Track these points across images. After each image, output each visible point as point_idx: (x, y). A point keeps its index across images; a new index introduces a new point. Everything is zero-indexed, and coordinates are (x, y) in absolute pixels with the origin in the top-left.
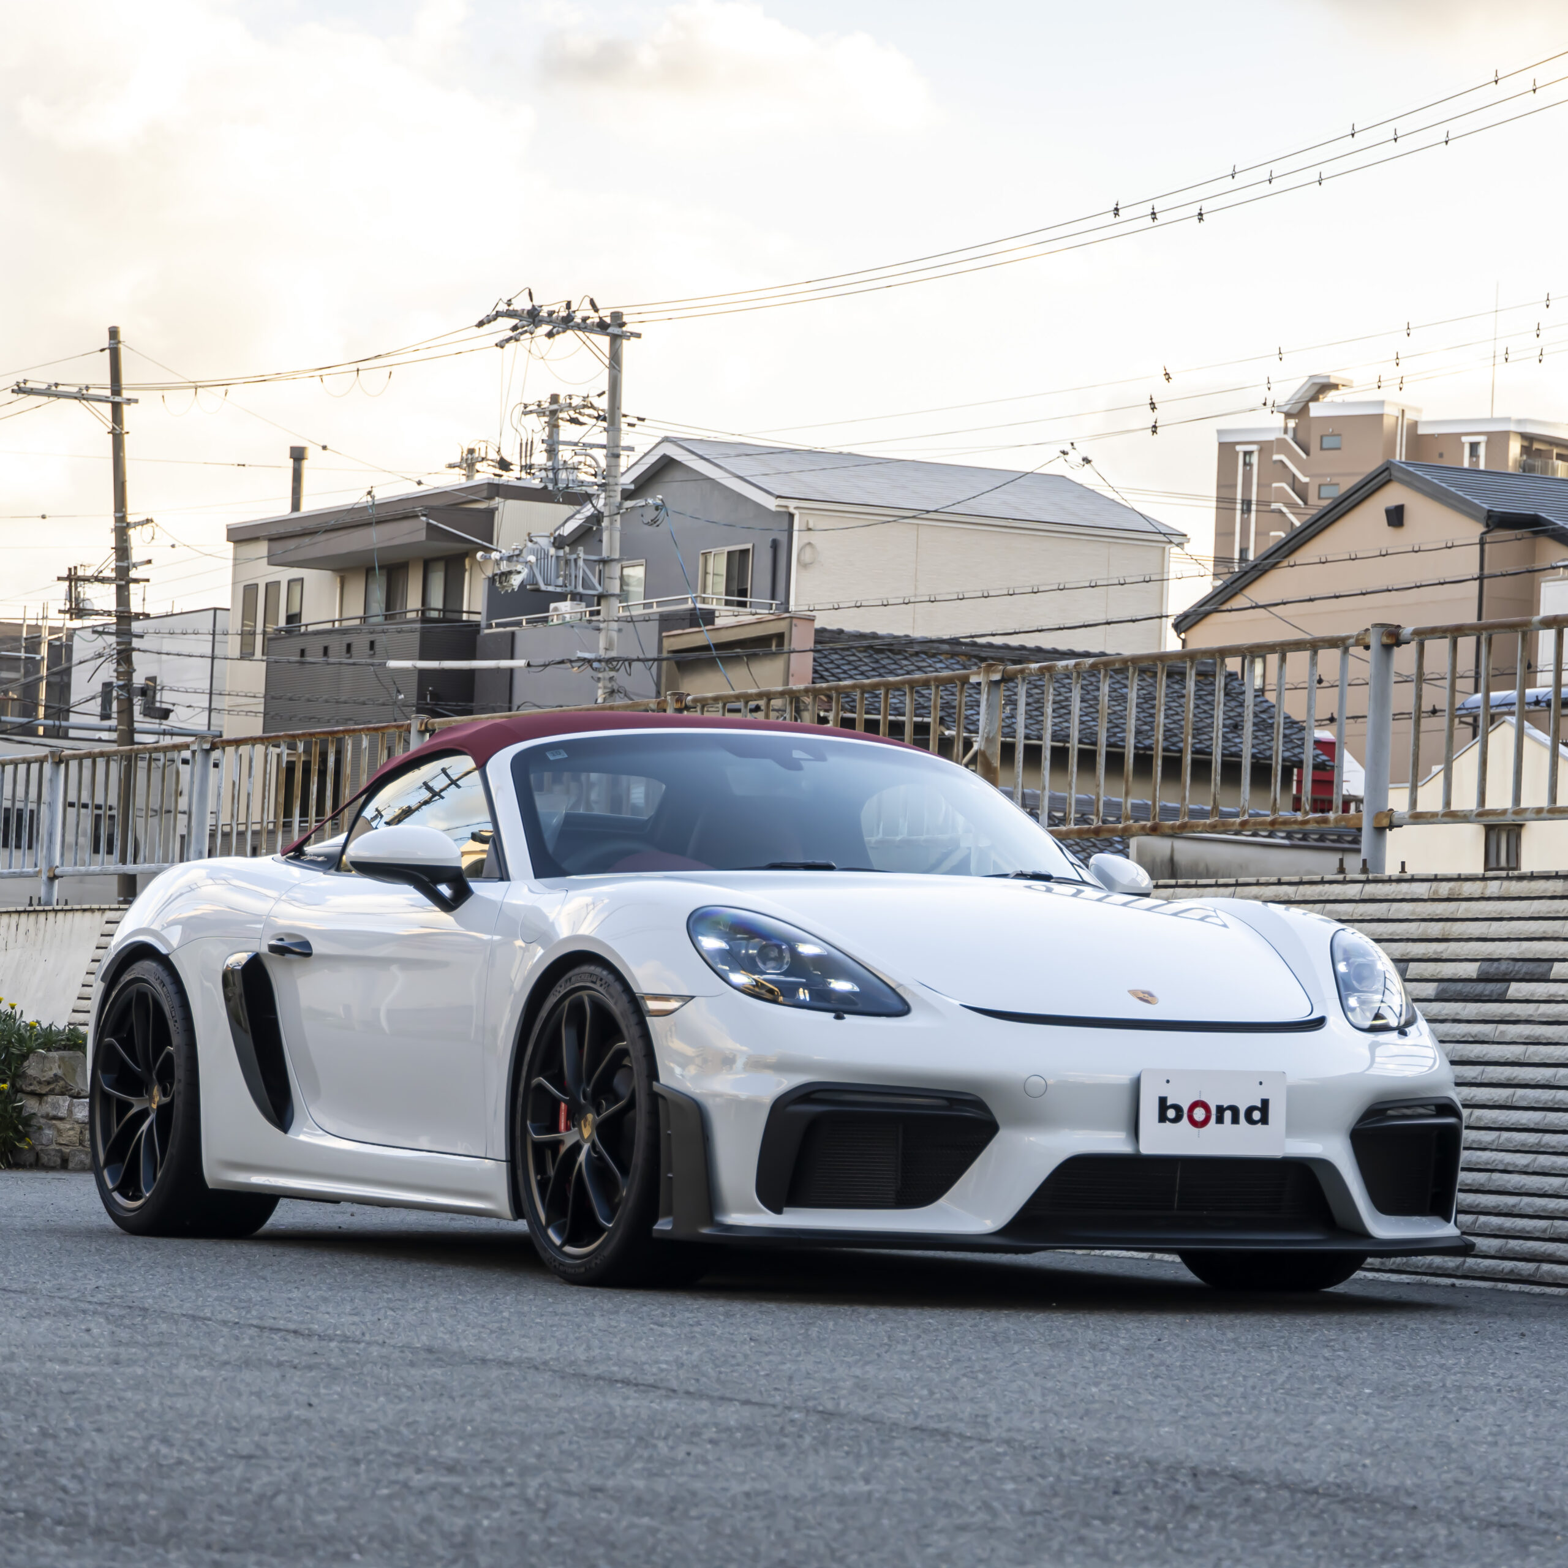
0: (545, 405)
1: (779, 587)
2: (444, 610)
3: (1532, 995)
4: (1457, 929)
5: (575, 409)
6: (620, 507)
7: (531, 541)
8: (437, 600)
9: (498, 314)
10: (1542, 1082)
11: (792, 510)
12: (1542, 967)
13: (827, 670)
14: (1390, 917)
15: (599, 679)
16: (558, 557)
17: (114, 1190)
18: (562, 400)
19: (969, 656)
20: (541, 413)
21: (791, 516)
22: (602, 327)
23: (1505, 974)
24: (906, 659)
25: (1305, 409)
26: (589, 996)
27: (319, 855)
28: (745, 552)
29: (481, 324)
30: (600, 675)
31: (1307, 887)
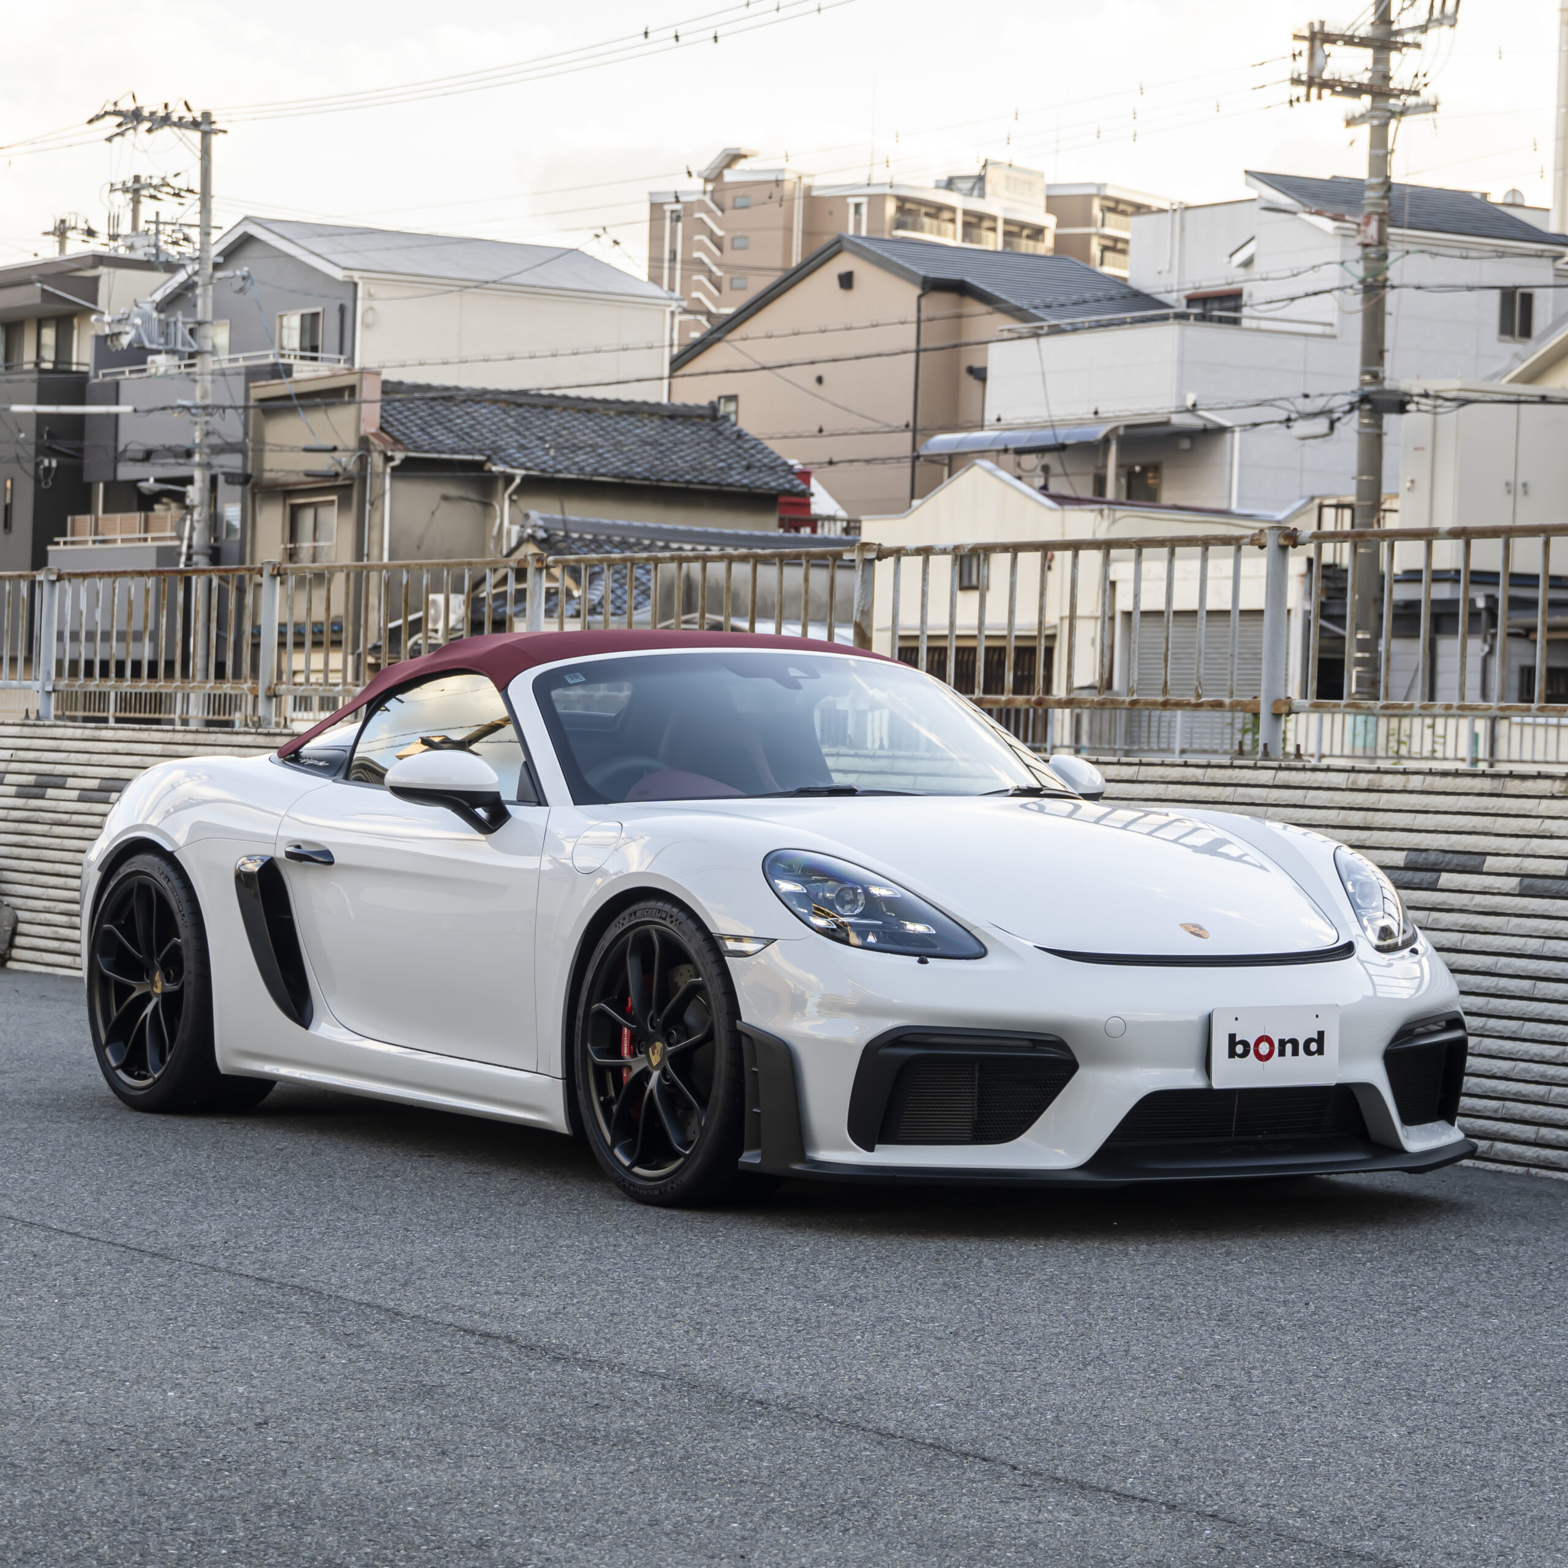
0: (130, 184)
1: (345, 345)
2: (55, 363)
3: (1465, 885)
4: (1379, 819)
5: (155, 187)
6: (212, 277)
7: (137, 306)
8: (49, 354)
9: (106, 113)
10: (1482, 969)
11: (356, 280)
12: (1473, 861)
13: (391, 416)
14: (1307, 803)
15: (196, 423)
16: (160, 320)
17: (117, 1068)
18: (143, 180)
19: (508, 403)
20: (126, 190)
21: (355, 285)
22: (195, 124)
23: (1435, 864)
24: (456, 405)
25: (720, 175)
26: (657, 931)
27: (320, 760)
28: (315, 315)
29: (91, 121)
30: (197, 419)
31: (1216, 770)
